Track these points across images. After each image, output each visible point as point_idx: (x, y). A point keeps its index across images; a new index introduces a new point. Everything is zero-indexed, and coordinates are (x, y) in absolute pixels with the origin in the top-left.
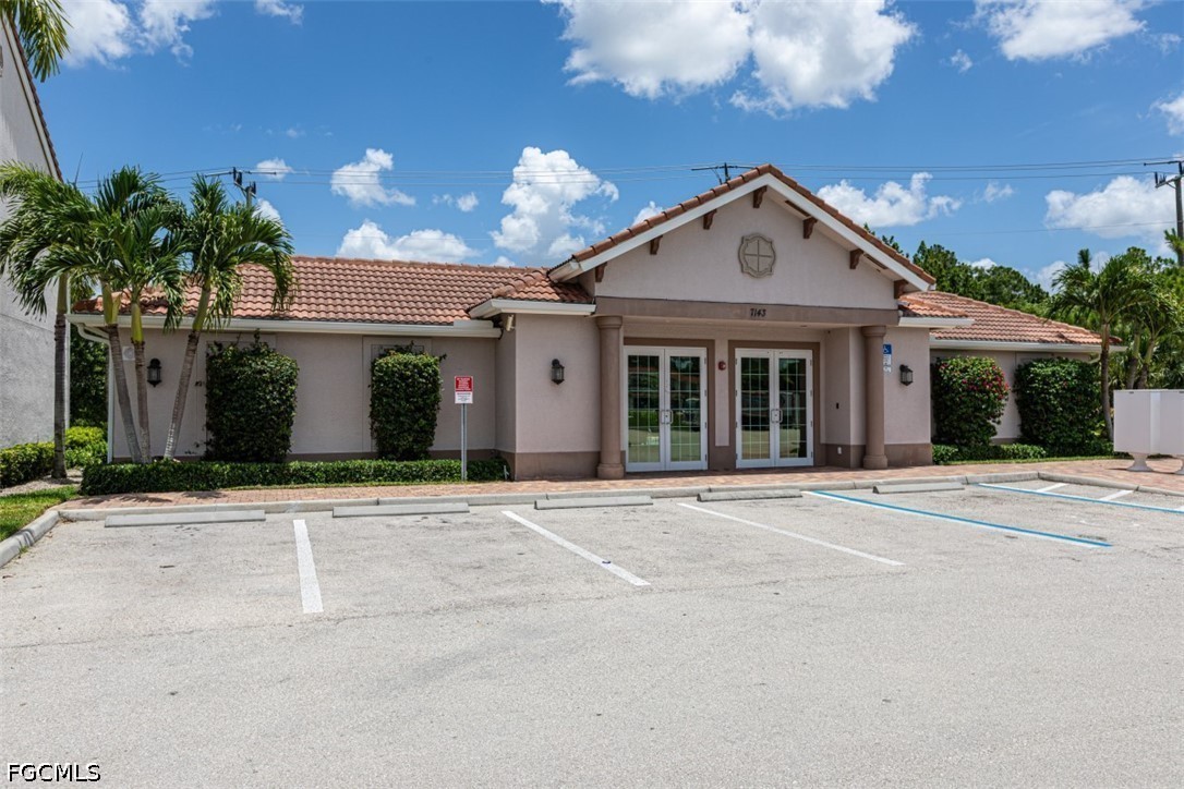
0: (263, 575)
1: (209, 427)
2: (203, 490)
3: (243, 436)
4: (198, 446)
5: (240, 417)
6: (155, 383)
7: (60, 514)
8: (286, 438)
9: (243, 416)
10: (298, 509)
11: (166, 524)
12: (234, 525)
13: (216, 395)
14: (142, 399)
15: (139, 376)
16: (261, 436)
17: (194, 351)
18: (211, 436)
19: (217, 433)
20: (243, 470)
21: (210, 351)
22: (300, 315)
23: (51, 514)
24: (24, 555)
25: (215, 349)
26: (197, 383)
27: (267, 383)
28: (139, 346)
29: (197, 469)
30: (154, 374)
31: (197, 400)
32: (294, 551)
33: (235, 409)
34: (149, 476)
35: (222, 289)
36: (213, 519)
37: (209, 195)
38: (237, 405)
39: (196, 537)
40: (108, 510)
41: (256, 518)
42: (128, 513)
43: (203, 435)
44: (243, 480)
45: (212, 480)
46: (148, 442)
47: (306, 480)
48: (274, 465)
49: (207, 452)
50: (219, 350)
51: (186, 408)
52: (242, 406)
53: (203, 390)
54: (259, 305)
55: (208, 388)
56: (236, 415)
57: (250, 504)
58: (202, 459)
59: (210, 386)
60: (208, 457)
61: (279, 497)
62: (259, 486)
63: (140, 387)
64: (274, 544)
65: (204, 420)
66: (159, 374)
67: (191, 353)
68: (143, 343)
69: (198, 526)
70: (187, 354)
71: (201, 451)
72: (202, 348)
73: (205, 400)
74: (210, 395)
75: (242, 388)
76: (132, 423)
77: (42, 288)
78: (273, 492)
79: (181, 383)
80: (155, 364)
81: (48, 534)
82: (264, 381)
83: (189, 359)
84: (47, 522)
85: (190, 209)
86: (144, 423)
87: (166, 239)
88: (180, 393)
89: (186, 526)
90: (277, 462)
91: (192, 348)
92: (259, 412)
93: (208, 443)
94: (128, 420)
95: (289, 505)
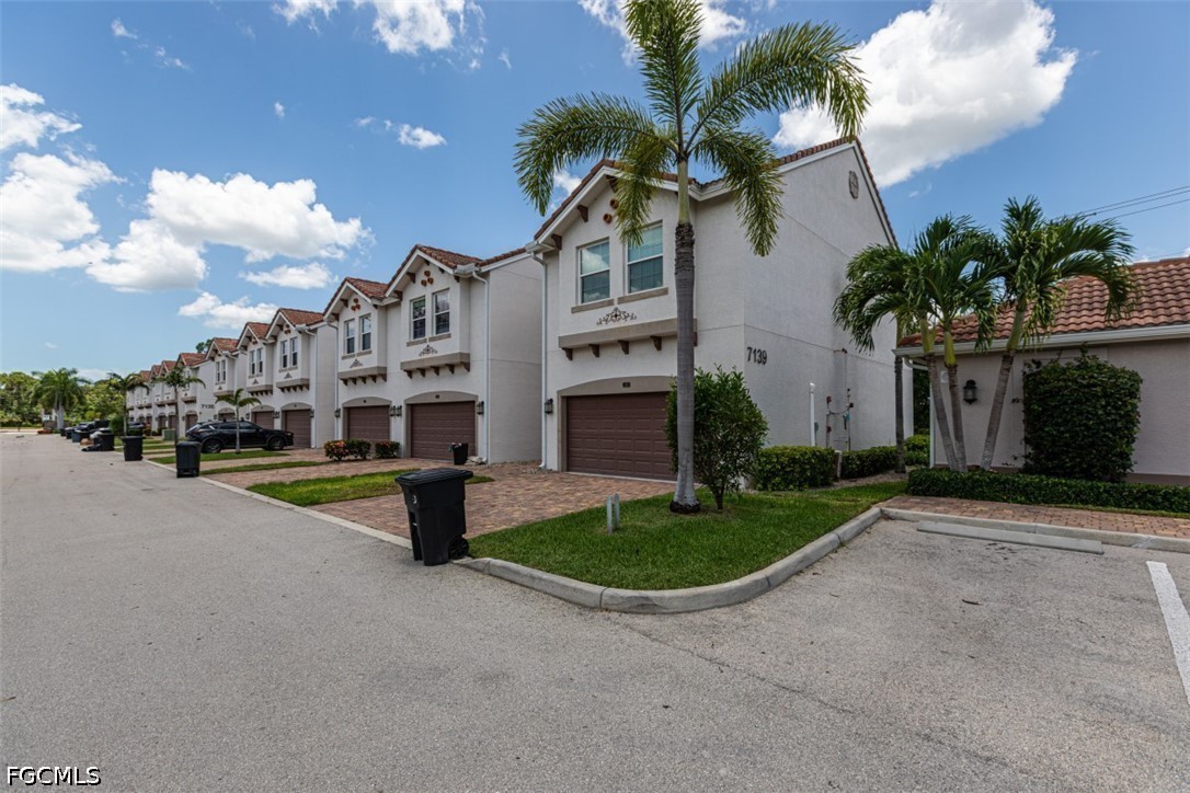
0: (1110, 659)
1: (1027, 441)
2: (1021, 503)
3: (1067, 452)
4: (1016, 458)
5: (1063, 433)
6: (970, 401)
7: (882, 511)
8: (1125, 456)
9: (1068, 431)
10: (1151, 545)
11: (978, 538)
12: (1059, 554)
13: (1035, 410)
14: (957, 415)
15: (954, 395)
16: (1091, 453)
17: (1008, 370)
18: (1030, 450)
19: (1036, 447)
20: (1070, 487)
21: (1027, 370)
22: (1142, 322)
23: (875, 510)
24: (841, 551)
25: (1034, 366)
26: (1014, 401)
27: (1099, 398)
28: (952, 369)
29: (1014, 482)
30: (970, 393)
31: (1012, 417)
32: (1158, 619)
33: (1058, 424)
34: (965, 484)
35: (1040, 301)
36: (1031, 541)
37: (1022, 216)
38: (1060, 420)
39: (1010, 562)
40: (923, 513)
41: (1090, 549)
42: (941, 520)
43: (1022, 449)
44: (1069, 497)
45: (1032, 493)
46: (963, 453)
47: (1156, 506)
48: (1110, 484)
49: (1026, 464)
50: (1038, 367)
51: (1001, 422)
52: (1066, 422)
53: (1021, 406)
54: (1084, 319)
55: (1025, 404)
56: (1058, 431)
57: (1079, 529)
58: (1020, 471)
59: (1027, 403)
60: (1027, 470)
61: (1122, 526)
62: (1090, 506)
63: (955, 405)
64: (1122, 599)
65: (1022, 435)
66: (974, 394)
67: (1005, 372)
68: (956, 366)
69: (1014, 547)
70: (1001, 373)
71: (1020, 464)
72: (1018, 368)
73: (1022, 416)
74: (1028, 411)
75: (1065, 403)
76: (948, 435)
77: (870, 330)
78: (1111, 516)
79: (995, 400)
80: (971, 385)
81: (868, 530)
82: (1094, 395)
83: (1004, 377)
84: (869, 518)
85: (1001, 236)
86: (959, 437)
87: (976, 269)
88: (993, 410)
89: (1000, 545)
90: (1112, 481)
91: (1006, 367)
92: (1088, 428)
93: (1026, 457)
94: (945, 433)
95: (1137, 538)
